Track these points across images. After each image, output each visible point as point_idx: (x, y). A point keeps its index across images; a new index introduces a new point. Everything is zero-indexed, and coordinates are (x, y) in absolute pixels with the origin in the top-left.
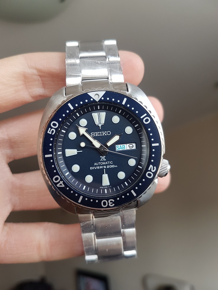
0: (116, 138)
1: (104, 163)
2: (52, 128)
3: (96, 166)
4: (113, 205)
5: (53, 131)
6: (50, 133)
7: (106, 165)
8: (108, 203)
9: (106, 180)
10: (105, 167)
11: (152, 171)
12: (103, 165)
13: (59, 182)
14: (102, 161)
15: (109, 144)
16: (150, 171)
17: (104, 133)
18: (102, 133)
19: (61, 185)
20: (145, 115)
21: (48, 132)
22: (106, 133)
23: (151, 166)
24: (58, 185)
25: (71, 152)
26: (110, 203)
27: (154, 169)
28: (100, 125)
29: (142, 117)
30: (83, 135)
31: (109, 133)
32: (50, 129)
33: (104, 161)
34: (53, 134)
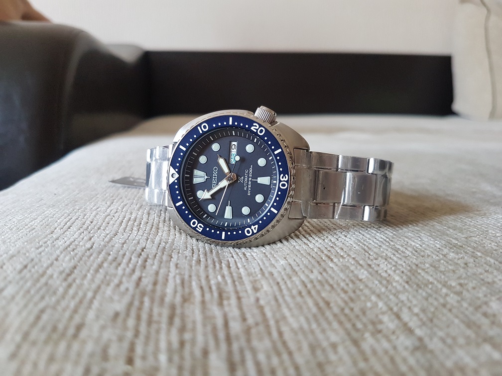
0: (222, 162)
1: (246, 180)
2: (197, 227)
3: (247, 189)
4: (286, 175)
5: (200, 226)
6: (202, 229)
7: (248, 177)
8: (284, 181)
9: (264, 180)
10: (250, 179)
11: (257, 128)
12: (248, 181)
13: (252, 230)
14: (244, 182)
15: (226, 170)
16: (257, 130)
17: (215, 174)
18: (214, 176)
19: (255, 228)
20: (199, 128)
21: (200, 231)
22: (215, 172)
23: (252, 128)
24: (255, 232)
25: (228, 213)
26: (284, 179)
27: (256, 126)
28: (206, 177)
29: (201, 132)
30: (211, 196)
31: (215, 169)
32: (197, 229)
33: (244, 179)
34: (203, 226)
